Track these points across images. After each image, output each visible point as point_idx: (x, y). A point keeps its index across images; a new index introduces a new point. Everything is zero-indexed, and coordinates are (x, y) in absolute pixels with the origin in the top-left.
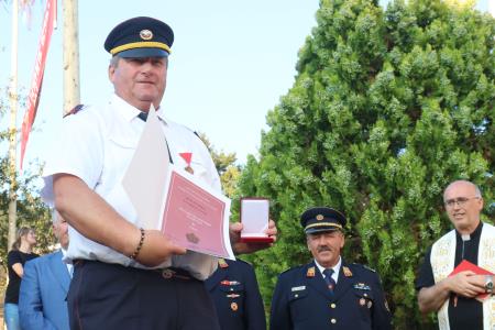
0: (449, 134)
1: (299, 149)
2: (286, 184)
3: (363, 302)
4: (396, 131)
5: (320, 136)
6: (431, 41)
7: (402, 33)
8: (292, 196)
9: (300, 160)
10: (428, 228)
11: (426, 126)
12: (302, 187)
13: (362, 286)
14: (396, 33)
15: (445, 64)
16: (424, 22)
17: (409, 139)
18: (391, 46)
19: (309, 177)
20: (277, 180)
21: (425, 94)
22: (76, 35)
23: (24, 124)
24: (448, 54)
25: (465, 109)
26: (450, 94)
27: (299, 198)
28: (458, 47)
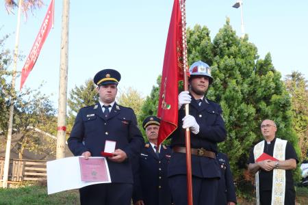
0: (240, 96)
3: (222, 166)
4: (218, 92)
6: (232, 54)
7: (221, 49)
10: (230, 136)
11: (230, 92)
14: (218, 49)
15: (238, 65)
16: (229, 46)
17: (223, 96)
18: (215, 55)
21: (229, 77)
22: (68, 34)
23: (24, 69)
24: (239, 61)
25: (246, 86)
26: (240, 78)
28: (243, 58)
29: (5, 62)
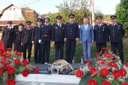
1: (124, 6)
2: (121, 11)
3: (118, 28)
5: (127, 4)
8: (122, 13)
9: (124, 7)
12: (124, 11)
13: (119, 26)
19: (125, 10)
20: (121, 10)
23: (90, 4)
27: (123, 13)
29: (87, 3)
